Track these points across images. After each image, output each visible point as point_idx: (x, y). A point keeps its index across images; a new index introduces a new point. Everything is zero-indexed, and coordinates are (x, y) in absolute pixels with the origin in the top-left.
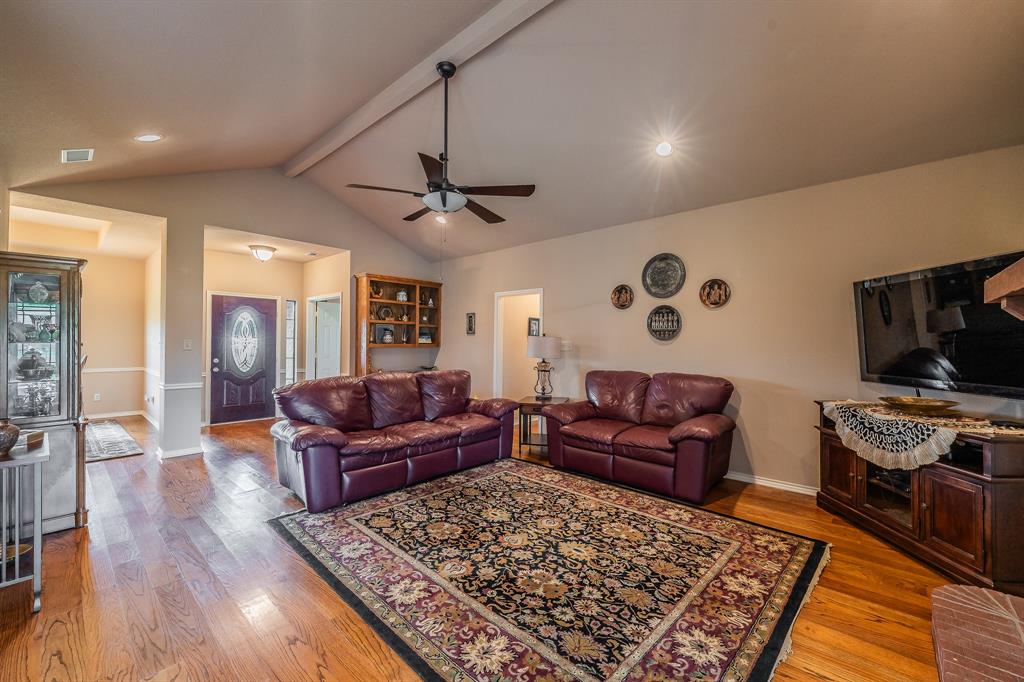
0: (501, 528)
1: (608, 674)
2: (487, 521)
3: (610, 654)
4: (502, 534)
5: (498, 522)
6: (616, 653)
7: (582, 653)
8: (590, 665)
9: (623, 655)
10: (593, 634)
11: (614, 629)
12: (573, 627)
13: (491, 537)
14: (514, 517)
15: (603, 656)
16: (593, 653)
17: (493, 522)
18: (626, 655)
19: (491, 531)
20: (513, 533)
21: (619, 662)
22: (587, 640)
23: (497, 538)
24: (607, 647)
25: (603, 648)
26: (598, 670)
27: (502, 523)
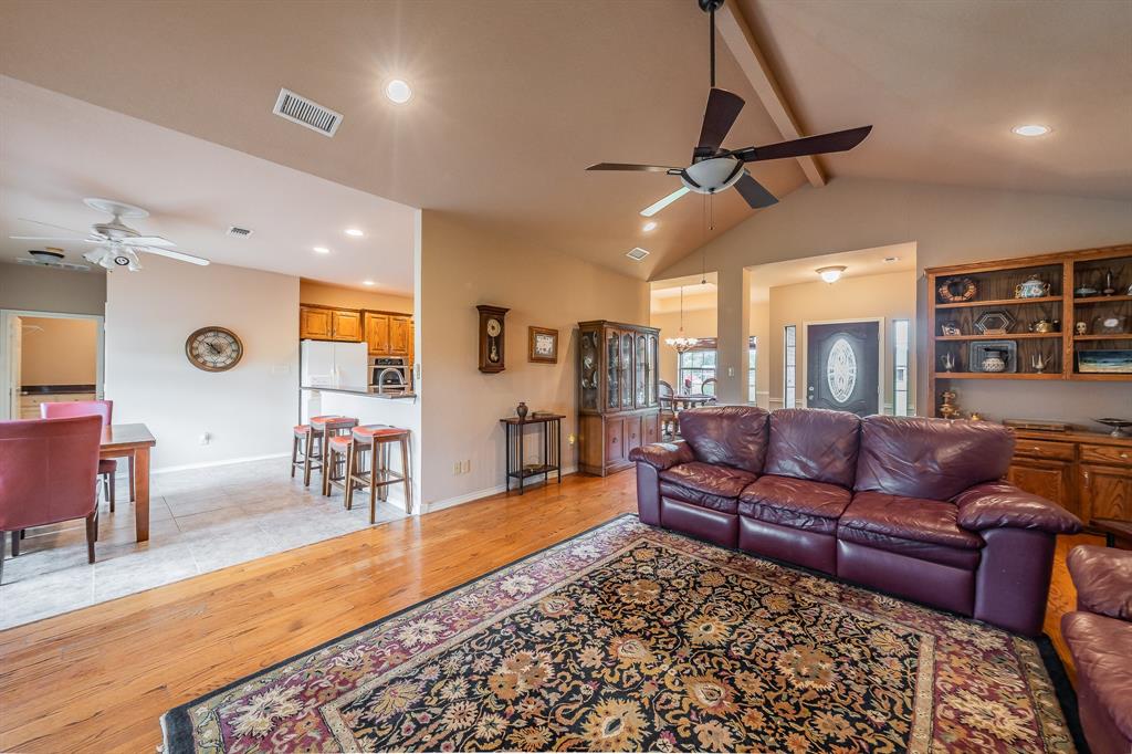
1: (346, 716)
3: (371, 724)
6: (370, 730)
7: (386, 696)
8: (366, 702)
9: (362, 737)
10: (409, 712)
11: (408, 738)
12: (429, 694)
15: (370, 716)
16: (379, 709)
18: (360, 741)
21: (355, 730)
22: (402, 705)
24: (381, 723)
25: (384, 718)
26: (356, 708)
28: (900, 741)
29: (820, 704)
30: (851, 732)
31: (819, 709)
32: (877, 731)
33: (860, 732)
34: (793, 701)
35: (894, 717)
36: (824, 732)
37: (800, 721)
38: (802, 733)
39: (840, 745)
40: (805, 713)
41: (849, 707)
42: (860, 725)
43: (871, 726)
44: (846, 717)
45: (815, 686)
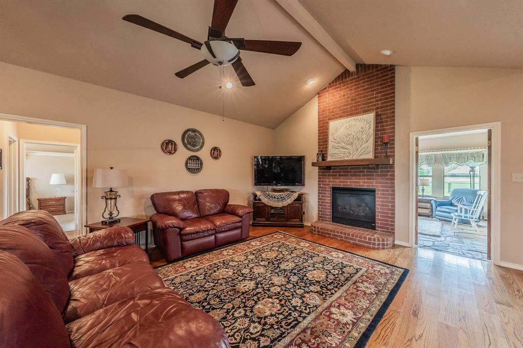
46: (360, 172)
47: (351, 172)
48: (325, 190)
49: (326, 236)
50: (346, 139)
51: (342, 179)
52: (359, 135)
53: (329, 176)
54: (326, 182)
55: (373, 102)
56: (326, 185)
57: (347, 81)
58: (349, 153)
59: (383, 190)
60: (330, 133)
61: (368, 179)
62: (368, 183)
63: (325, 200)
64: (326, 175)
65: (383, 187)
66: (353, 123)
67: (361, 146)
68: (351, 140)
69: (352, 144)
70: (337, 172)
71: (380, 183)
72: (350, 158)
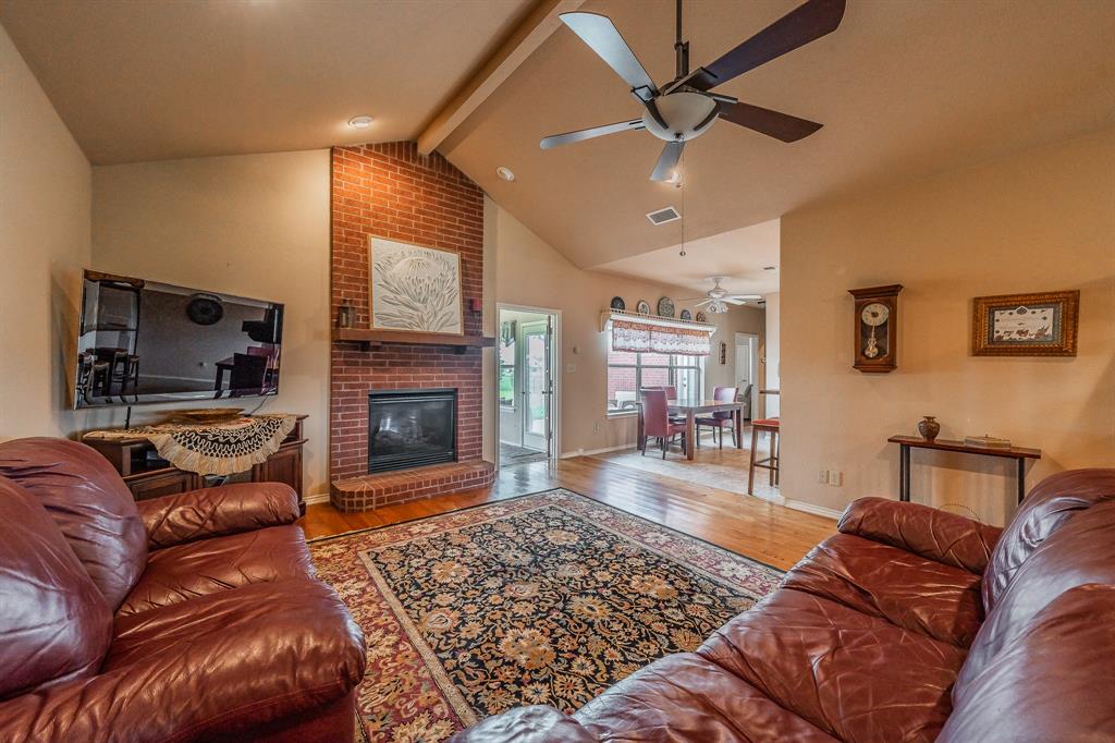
0: (585, 586)
2: (602, 597)
4: (584, 577)
5: (587, 595)
13: (597, 575)
14: (565, 602)
17: (594, 595)
19: (597, 582)
20: (571, 579)
23: (590, 574)
27: (583, 593)
28: (442, 655)
29: (490, 633)
30: (463, 635)
31: (487, 630)
32: (455, 649)
33: (460, 639)
34: (499, 622)
35: (457, 667)
36: (470, 623)
37: (483, 617)
38: (476, 614)
39: (459, 625)
40: (487, 622)
41: (479, 647)
42: (464, 643)
43: (460, 648)
44: (473, 640)
45: (505, 640)
46: (434, 358)
47: (417, 357)
48: (354, 401)
49: (400, 504)
50: (413, 288)
51: (397, 372)
52: (436, 286)
53: (364, 364)
54: (356, 379)
55: (454, 234)
56: (359, 386)
57: (410, 167)
58: (422, 320)
59: (469, 390)
60: (374, 265)
61: (446, 371)
62: (447, 378)
63: (355, 424)
64: (356, 364)
65: (467, 384)
66: (425, 259)
67: (441, 309)
68: (424, 293)
69: (424, 301)
70: (387, 357)
71: (465, 378)
72: (424, 329)
